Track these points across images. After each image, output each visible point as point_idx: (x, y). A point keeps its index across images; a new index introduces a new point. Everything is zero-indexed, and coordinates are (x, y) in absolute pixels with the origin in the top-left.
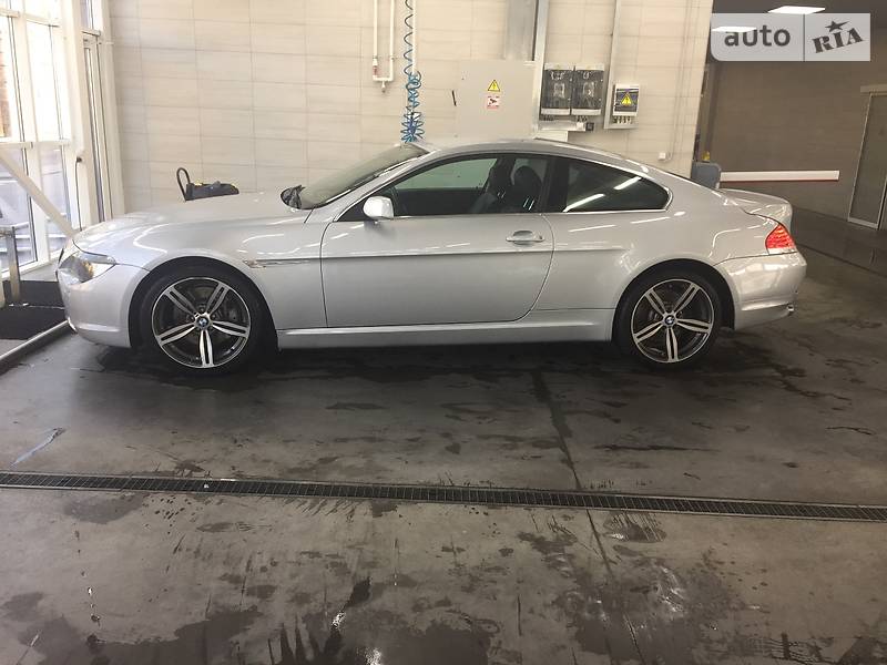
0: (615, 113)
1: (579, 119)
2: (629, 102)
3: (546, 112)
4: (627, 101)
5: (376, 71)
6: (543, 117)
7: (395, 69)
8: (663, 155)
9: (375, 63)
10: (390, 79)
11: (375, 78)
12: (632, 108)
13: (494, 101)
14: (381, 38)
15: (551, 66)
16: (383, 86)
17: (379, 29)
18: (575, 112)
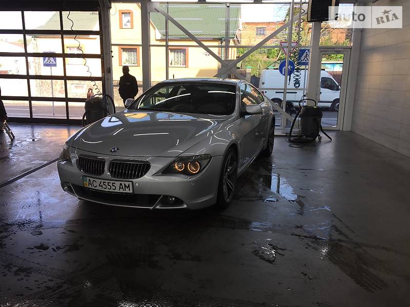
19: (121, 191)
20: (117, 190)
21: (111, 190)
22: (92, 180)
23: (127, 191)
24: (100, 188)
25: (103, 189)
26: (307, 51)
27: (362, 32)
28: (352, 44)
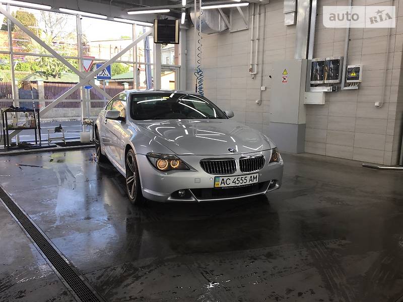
0: (348, 81)
1: (330, 85)
2: (355, 74)
3: (313, 82)
4: (353, 75)
5: (251, 70)
6: (312, 85)
7: (258, 68)
8: (377, 104)
9: (251, 67)
10: (255, 73)
11: (251, 73)
12: (357, 78)
13: (285, 79)
14: (253, 57)
15: (314, 60)
16: (253, 76)
17: (253, 53)
18: (326, 82)
19: (251, 182)
20: (248, 183)
21: (244, 184)
22: (225, 179)
23: (255, 181)
24: (233, 185)
25: (236, 185)
27: (186, 55)
28: (180, 64)
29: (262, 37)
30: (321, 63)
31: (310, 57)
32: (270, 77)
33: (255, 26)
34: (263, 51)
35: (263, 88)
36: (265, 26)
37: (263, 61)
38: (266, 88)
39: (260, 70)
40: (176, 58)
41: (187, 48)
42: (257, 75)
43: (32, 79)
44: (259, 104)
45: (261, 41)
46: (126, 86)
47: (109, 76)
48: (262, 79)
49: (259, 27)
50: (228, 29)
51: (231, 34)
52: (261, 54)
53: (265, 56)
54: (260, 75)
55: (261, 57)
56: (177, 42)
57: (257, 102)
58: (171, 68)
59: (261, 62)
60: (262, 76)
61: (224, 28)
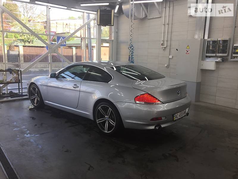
0: (233, 55)
1: (220, 57)
3: (208, 55)
5: (162, 44)
6: (207, 57)
7: (167, 43)
9: (162, 42)
10: (165, 47)
11: (162, 46)
13: (188, 52)
14: (164, 36)
15: (209, 40)
16: (164, 48)
17: (164, 33)
18: (218, 55)
26: (61, 38)
27: (117, 33)
28: (113, 39)
29: (170, 23)
30: (214, 42)
31: (206, 37)
32: (177, 50)
33: (166, 15)
34: (171, 32)
35: (171, 57)
36: (173, 15)
37: (171, 39)
38: (173, 57)
39: (169, 44)
40: (110, 34)
41: (118, 28)
42: (167, 48)
43: (15, 44)
44: (168, 67)
45: (170, 25)
46: (74, 49)
47: (65, 44)
48: (170, 51)
49: (169, 16)
50: (147, 16)
51: (149, 20)
52: (170, 34)
53: (172, 35)
54: (168, 48)
55: (169, 36)
56: (112, 24)
57: (166, 65)
58: (107, 41)
59: (169, 39)
60: (170, 49)
61: (144, 16)
